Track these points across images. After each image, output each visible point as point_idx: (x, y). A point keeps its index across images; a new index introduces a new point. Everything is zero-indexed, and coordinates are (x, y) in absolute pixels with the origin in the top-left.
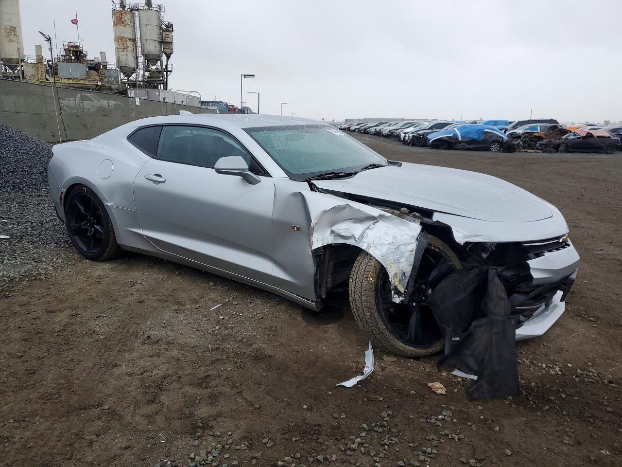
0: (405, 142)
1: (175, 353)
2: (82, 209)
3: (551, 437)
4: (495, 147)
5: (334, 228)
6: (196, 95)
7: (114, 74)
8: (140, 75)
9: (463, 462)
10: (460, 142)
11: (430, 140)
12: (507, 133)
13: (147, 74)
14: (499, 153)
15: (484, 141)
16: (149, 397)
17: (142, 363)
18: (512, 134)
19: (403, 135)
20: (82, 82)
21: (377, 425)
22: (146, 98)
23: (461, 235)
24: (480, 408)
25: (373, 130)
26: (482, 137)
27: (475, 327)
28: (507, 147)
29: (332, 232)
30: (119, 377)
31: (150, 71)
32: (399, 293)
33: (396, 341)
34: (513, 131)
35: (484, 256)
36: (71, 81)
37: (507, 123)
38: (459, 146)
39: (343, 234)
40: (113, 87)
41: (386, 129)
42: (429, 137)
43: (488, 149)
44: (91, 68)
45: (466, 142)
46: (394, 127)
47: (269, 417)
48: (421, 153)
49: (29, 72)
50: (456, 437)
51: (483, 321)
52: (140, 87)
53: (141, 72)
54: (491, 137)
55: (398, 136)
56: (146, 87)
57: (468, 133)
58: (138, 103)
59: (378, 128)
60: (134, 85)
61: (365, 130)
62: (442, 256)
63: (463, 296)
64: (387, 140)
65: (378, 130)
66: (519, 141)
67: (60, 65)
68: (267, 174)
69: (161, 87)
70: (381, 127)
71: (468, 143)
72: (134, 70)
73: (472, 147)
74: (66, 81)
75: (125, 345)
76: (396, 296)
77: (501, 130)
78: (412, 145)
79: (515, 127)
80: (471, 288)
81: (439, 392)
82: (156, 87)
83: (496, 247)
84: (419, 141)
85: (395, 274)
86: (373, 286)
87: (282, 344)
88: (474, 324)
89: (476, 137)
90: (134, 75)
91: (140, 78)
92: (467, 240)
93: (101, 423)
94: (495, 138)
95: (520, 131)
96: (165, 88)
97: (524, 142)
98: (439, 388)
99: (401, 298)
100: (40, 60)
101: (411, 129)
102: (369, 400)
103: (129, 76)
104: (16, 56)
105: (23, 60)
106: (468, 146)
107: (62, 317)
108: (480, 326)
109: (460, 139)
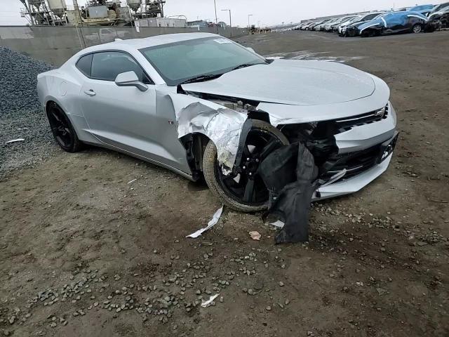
0: (341, 35)
1: (90, 215)
2: (57, 118)
3: (322, 272)
4: (417, 29)
5: (193, 121)
6: (183, 18)
7: (126, 10)
8: (143, 9)
9: (244, 291)
10: (386, 29)
11: (360, 30)
12: (430, 15)
13: (148, 6)
14: (421, 34)
15: (407, 25)
16: (58, 247)
17: (65, 224)
18: (434, 16)
19: (340, 29)
20: (105, 19)
21: (197, 265)
22: (147, 25)
23: (275, 119)
24: (280, 250)
25: (318, 27)
26: (405, 22)
27: (287, 189)
28: (427, 28)
29: (191, 124)
30: (48, 234)
31: (150, 4)
32: (227, 168)
33: (233, 201)
34: (435, 13)
35: (310, 132)
36: (98, 20)
37: (431, 7)
38: (385, 32)
39: (197, 125)
40: (126, 20)
41: (328, 26)
42: (359, 28)
43: (411, 31)
44: (110, 8)
45: (391, 28)
46: (335, 23)
47: (128, 259)
48: (352, 42)
49: (71, 17)
50: (249, 273)
51: (293, 185)
52: (145, 17)
53: (144, 6)
54: (413, 21)
55: (337, 30)
56: (149, 17)
57: (393, 20)
58: (138, 31)
59: (323, 25)
60: (140, 17)
61: (313, 28)
62: (270, 136)
63: (280, 166)
64: (329, 34)
65: (323, 27)
66: (439, 21)
67: (90, 9)
68: (152, 83)
69: (159, 15)
70: (325, 24)
71: (393, 28)
72: (139, 6)
73: (396, 31)
74: (95, 20)
75: (62, 211)
76: (225, 170)
77: (424, 14)
78: (347, 37)
79: (437, 10)
80: (286, 160)
81: (255, 238)
82: (156, 16)
83: (317, 125)
84: (352, 32)
85: (223, 154)
86: (213, 164)
87: (164, 206)
88: (286, 187)
89: (399, 22)
90: (139, 9)
91: (144, 11)
92: (279, 123)
93: (22, 264)
94: (418, 21)
95: (441, 12)
96: (162, 16)
97: (443, 22)
98: (255, 235)
99: (229, 171)
100: (76, 6)
101: (348, 23)
102: (202, 245)
103: (136, 10)
104: (60, 7)
105: (65, 9)
106: (393, 31)
107: (32, 193)
108: (290, 189)
109: (386, 26)
